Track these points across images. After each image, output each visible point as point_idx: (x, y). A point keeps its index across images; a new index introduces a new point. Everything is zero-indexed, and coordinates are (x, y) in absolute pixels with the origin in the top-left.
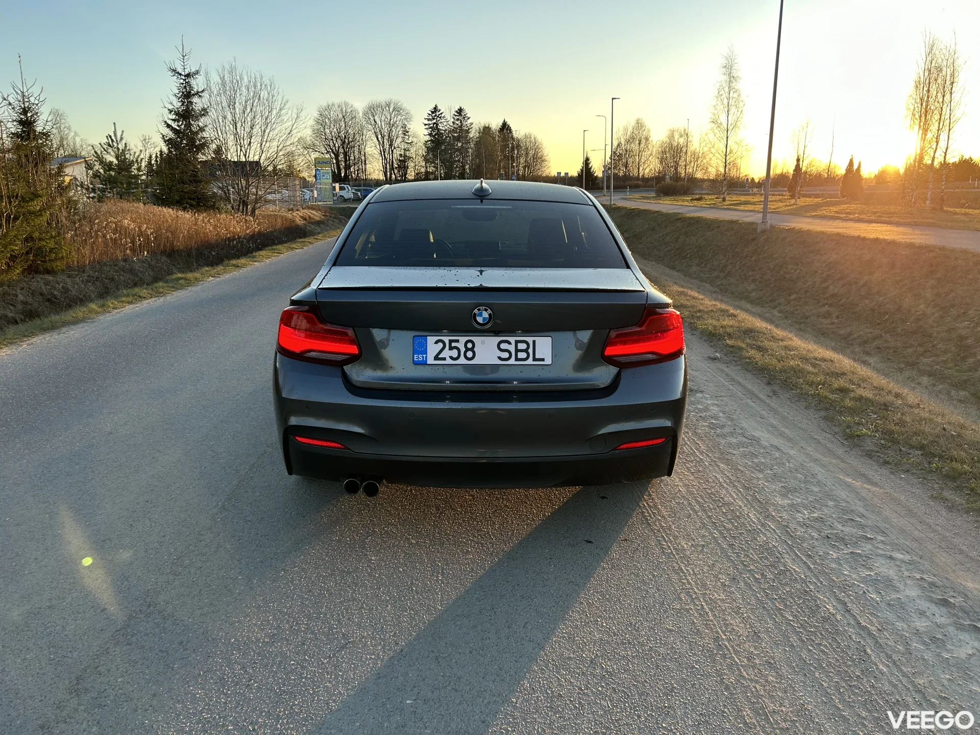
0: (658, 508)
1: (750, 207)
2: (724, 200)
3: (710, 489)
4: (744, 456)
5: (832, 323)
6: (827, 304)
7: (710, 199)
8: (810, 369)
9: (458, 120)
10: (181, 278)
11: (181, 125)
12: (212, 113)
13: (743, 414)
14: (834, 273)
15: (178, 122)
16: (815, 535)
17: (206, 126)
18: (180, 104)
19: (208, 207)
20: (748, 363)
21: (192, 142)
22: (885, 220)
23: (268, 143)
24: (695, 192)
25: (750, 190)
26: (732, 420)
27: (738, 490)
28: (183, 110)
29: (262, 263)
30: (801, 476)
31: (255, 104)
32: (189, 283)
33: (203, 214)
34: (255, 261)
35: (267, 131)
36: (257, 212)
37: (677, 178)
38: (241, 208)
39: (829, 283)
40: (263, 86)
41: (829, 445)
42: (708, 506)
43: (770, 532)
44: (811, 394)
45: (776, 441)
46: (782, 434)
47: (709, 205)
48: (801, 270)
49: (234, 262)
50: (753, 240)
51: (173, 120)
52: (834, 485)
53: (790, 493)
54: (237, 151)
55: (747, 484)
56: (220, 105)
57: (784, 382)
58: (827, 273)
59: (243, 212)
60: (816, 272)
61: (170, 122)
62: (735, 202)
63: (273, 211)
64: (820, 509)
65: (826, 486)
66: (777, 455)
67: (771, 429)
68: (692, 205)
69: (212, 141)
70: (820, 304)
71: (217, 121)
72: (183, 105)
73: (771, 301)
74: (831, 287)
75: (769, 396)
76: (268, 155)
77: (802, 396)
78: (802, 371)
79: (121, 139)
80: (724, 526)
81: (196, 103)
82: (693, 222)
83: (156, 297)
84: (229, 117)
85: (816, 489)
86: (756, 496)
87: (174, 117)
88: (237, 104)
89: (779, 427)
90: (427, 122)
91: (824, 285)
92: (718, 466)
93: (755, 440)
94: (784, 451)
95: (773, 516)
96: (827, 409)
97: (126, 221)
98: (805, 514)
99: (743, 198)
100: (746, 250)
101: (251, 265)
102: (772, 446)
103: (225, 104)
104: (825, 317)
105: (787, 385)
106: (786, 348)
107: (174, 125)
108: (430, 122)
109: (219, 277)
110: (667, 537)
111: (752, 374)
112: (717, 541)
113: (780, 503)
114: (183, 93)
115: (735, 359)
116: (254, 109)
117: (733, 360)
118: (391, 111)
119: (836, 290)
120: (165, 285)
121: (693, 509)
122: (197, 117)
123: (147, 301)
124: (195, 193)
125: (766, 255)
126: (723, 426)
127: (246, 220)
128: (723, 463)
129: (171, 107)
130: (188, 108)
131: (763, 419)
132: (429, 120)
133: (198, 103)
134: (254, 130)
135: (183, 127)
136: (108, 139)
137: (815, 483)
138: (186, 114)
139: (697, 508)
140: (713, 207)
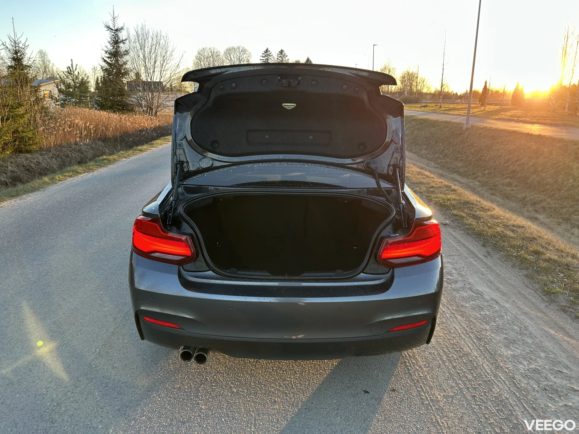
0: (416, 358)
1: (456, 112)
2: (441, 107)
3: (452, 340)
4: (474, 308)
5: (513, 190)
6: (508, 177)
7: (432, 106)
8: (511, 234)
9: (280, 57)
10: (105, 159)
11: (113, 60)
12: (132, 53)
13: (469, 271)
14: (513, 157)
15: (111, 59)
16: (535, 386)
17: (128, 61)
18: (112, 48)
19: (129, 111)
20: (468, 229)
21: (119, 70)
22: (542, 122)
23: (165, 72)
24: (422, 102)
25: (456, 100)
26: (462, 276)
27: (473, 341)
28: (113, 52)
29: (157, 149)
30: (517, 328)
31: (157, 48)
32: (110, 162)
33: (125, 115)
34: (153, 147)
35: (164, 64)
36: (158, 113)
37: (411, 92)
38: (149, 111)
39: (509, 163)
40: (162, 37)
41: (534, 300)
42: (453, 357)
43: (501, 383)
44: (515, 255)
45: (496, 296)
46: (498, 289)
47: (432, 110)
48: (491, 154)
49: (140, 148)
50: (461, 134)
51: (107, 57)
52: (542, 337)
53: (511, 344)
54: (146, 76)
55: (479, 335)
56: (136, 49)
57: (495, 245)
58: (508, 157)
59: (149, 114)
60: (501, 156)
61: (106, 59)
62: (447, 108)
63: (168, 113)
64: (536, 361)
65: (537, 338)
66: (497, 307)
67: (489, 284)
68: (421, 110)
69: (131, 70)
70: (504, 177)
71: (134, 58)
72: (113, 48)
73: (472, 174)
74: (511, 166)
75: (485, 256)
76: (165, 79)
77: (508, 257)
78: (505, 236)
79: (76, 69)
80: (466, 377)
81: (121, 47)
82: (422, 122)
83: (88, 172)
84: (141, 56)
85: (530, 341)
86: (486, 347)
87: (108, 56)
88: (146, 48)
89: (495, 282)
90: (262, 58)
91: (506, 165)
92: (456, 318)
93: (480, 294)
94: (502, 304)
95: (502, 367)
96: (527, 269)
97: (77, 121)
98: (525, 366)
99: (451, 106)
100: (456, 140)
101: (150, 149)
102: (492, 299)
103: (139, 47)
104: (507, 186)
105: (497, 247)
106: (492, 217)
107: (108, 60)
108: (264, 58)
109: (129, 158)
110: (424, 387)
111: (472, 237)
112: (462, 392)
113: (505, 354)
114: (114, 41)
115: (460, 225)
116: (156, 51)
117: (458, 226)
118: (240, 51)
119: (514, 168)
120: (95, 163)
121: (442, 360)
122: (122, 56)
123: (81, 175)
124: (121, 102)
125: (469, 144)
126: (456, 282)
127: (151, 119)
128: (459, 315)
129: (106, 49)
130: (117, 50)
131: (483, 275)
132: (263, 57)
133: (123, 47)
134: (156, 64)
135: (113, 62)
136: (68, 69)
137: (528, 335)
138: (115, 54)
139: (444, 358)
140: (434, 112)
